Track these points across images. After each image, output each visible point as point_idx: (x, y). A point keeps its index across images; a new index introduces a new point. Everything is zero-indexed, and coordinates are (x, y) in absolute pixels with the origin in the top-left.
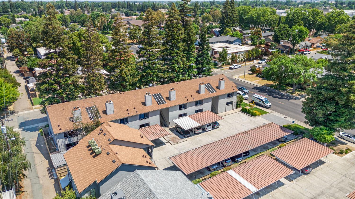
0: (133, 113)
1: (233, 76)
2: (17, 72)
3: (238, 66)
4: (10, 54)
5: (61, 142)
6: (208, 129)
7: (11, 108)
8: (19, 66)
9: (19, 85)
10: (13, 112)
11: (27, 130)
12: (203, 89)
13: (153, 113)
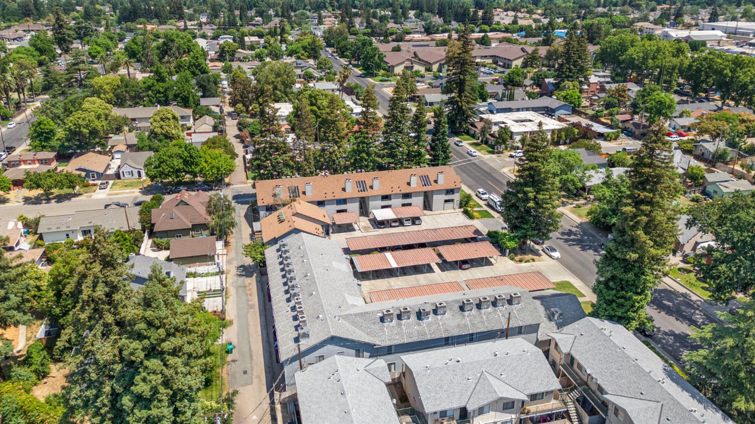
0: (330, 197)
2: (237, 137)
4: (232, 109)
5: (262, 213)
6: (406, 223)
7: (227, 180)
8: (240, 130)
9: (237, 156)
10: (228, 185)
11: (239, 203)
12: (414, 181)
13: (352, 200)
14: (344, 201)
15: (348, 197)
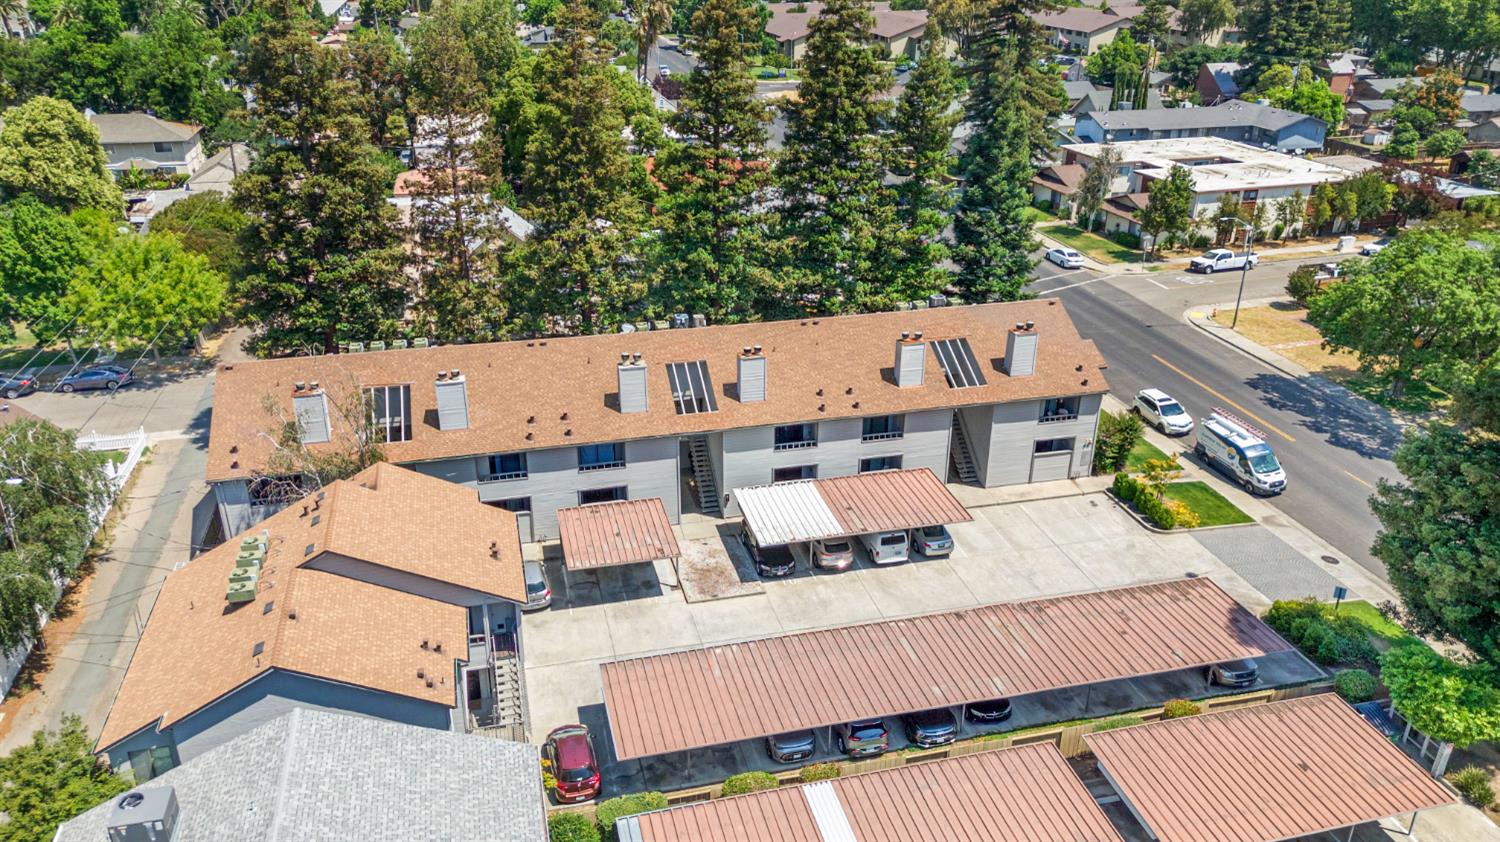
0: (549, 435)
1: (1187, 305)
3: (1240, 261)
5: (236, 517)
6: (885, 554)
7: (208, 348)
12: (914, 363)
13: (650, 447)
14: (613, 454)
15: (629, 434)
